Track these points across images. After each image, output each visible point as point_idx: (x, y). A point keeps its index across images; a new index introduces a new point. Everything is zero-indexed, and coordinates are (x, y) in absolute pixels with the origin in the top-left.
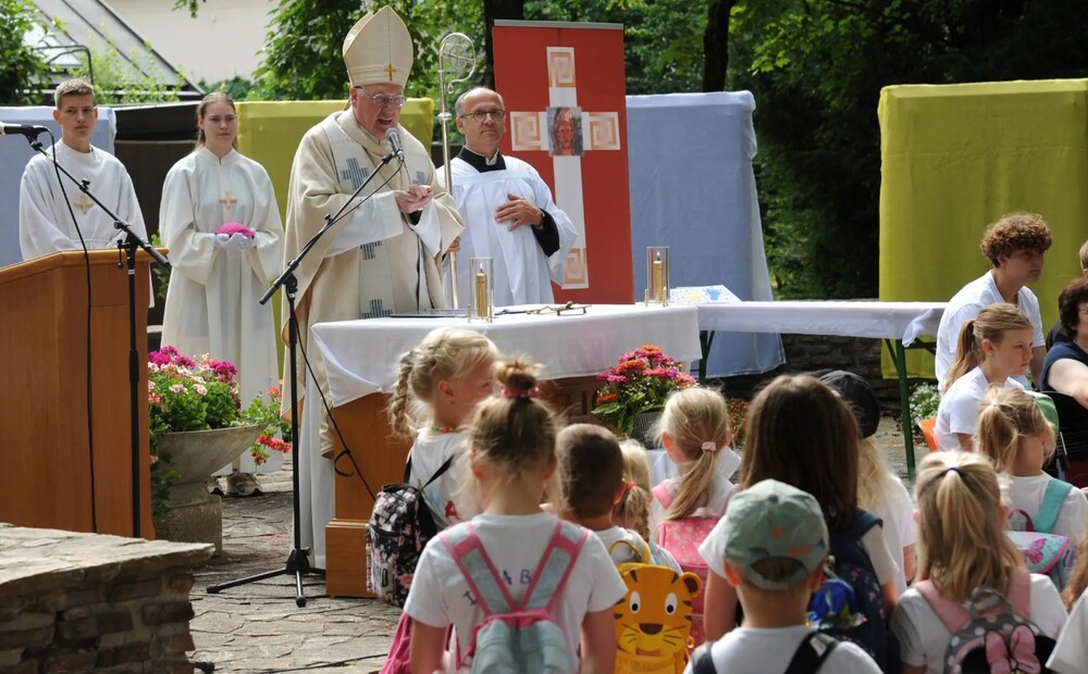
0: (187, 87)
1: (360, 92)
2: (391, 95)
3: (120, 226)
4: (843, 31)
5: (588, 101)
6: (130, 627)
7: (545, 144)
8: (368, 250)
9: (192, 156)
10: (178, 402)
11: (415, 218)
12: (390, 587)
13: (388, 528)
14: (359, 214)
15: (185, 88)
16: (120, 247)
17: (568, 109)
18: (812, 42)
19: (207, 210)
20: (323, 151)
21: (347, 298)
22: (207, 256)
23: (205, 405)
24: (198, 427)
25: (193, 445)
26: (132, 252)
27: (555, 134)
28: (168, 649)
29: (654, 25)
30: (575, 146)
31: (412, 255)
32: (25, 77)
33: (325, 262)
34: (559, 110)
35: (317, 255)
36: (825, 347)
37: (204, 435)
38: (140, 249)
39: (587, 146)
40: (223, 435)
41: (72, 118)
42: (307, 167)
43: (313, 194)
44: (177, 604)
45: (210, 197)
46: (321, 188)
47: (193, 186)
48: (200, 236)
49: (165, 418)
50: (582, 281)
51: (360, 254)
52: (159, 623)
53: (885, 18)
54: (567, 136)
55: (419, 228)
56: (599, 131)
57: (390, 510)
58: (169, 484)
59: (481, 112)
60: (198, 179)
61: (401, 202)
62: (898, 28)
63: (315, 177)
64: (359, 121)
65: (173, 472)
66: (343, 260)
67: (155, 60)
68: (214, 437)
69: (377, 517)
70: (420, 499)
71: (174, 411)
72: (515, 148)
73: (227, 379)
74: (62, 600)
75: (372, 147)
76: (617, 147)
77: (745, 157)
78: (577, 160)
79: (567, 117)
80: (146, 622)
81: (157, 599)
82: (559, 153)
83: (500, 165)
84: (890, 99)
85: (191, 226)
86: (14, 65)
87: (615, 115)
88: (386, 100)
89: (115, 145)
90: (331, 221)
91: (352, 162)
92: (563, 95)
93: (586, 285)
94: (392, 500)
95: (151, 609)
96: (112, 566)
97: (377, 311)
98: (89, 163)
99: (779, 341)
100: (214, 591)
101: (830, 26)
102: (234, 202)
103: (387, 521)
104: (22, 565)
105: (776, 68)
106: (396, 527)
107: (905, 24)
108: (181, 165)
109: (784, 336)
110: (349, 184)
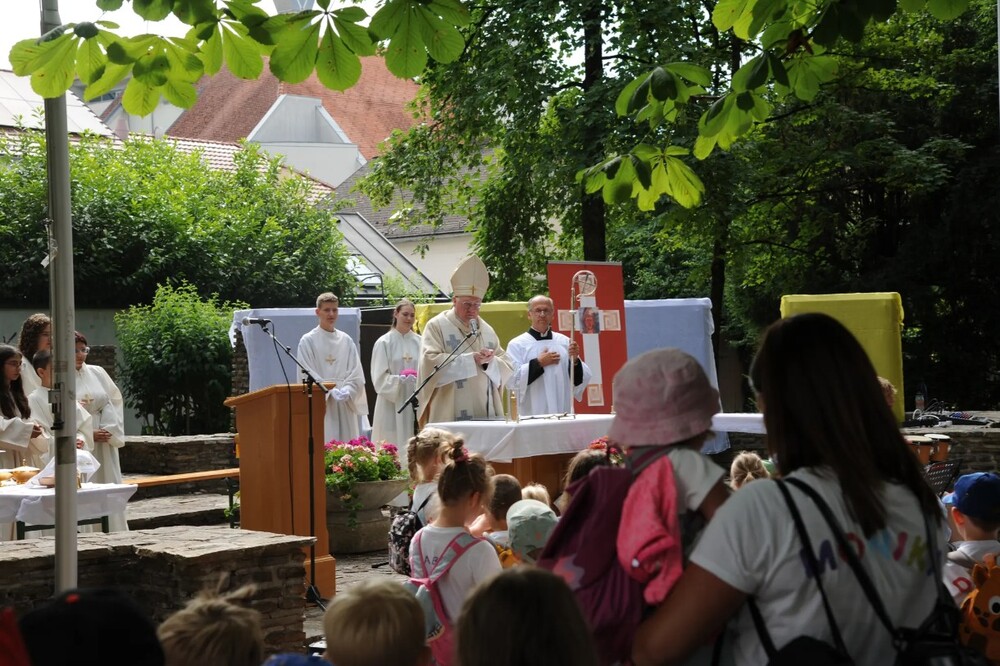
0: (441, 295)
1: (457, 299)
2: (473, 302)
3: (304, 371)
4: (794, 264)
5: (601, 304)
6: (270, 580)
7: (578, 327)
8: (460, 383)
9: (388, 334)
10: (363, 466)
11: (485, 367)
12: (400, 565)
13: (400, 533)
14: (454, 364)
15: (438, 296)
16: (304, 383)
17: (590, 308)
18: (777, 269)
19: (395, 363)
20: (437, 331)
21: (448, 410)
22: (396, 387)
23: (378, 468)
24: (373, 479)
25: (371, 490)
26: (310, 385)
27: (583, 322)
28: (291, 591)
29: (699, 259)
30: (595, 328)
31: (484, 385)
32: (344, 290)
33: (436, 390)
34: (586, 309)
35: (431, 386)
36: (751, 439)
37: (376, 484)
38: (314, 384)
39: (602, 328)
40: (387, 484)
41: (326, 314)
42: (428, 339)
43: (429, 353)
44: (297, 568)
45: (397, 356)
46: (433, 350)
47: (388, 350)
48: (392, 377)
49: (356, 475)
50: (600, 402)
51: (455, 386)
52: (287, 578)
53: (816, 257)
54: (590, 323)
55: (487, 372)
56: (609, 320)
57: (401, 524)
58: (357, 510)
59: (539, 310)
60: (391, 347)
61: (477, 359)
62: (823, 262)
63: (431, 344)
64: (457, 313)
65: (359, 504)
66: (447, 389)
67: (423, 280)
68: (382, 485)
69: (394, 528)
70: (417, 517)
71: (361, 471)
72: (560, 329)
73: (393, 454)
74: (234, 565)
75: (464, 329)
76: (619, 329)
77: (706, 334)
78: (597, 335)
79: (590, 312)
80: (280, 577)
81: (286, 565)
82: (586, 332)
83: (549, 337)
84: (786, 302)
85: (387, 371)
86: (337, 284)
87: (618, 311)
88: (470, 305)
89: (361, 327)
90: (437, 369)
91: (452, 337)
92: (588, 300)
93: (602, 404)
94: (402, 519)
95: (282, 570)
96: (260, 548)
97: (465, 417)
98: (332, 338)
99: (726, 435)
100: (374, 567)
101: (787, 261)
102: (410, 359)
103: (399, 530)
104: (214, 546)
105: (757, 284)
106: (404, 532)
107: (828, 260)
108: (382, 339)
109: (729, 433)
110: (449, 348)
